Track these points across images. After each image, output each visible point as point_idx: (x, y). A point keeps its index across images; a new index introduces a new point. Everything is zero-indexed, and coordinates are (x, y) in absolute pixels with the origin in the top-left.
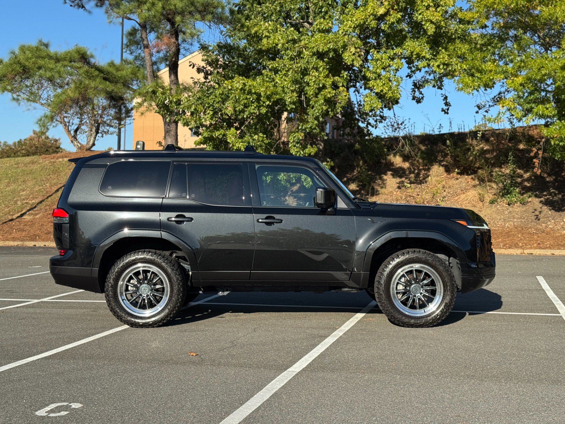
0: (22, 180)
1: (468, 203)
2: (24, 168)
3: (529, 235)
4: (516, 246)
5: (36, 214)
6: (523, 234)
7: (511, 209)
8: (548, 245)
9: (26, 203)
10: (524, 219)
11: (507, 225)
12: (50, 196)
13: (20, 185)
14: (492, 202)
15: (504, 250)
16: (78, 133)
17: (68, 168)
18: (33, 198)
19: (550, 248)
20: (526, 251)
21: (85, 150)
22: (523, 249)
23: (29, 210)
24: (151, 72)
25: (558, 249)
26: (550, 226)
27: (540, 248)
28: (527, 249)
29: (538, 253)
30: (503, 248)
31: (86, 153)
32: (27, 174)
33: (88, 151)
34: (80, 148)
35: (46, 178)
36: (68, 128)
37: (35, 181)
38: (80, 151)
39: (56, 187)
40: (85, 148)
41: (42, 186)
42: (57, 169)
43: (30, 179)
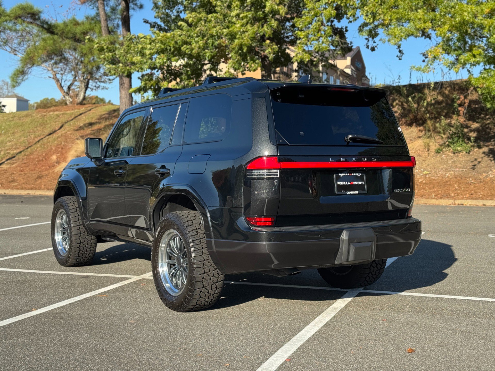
0: (11, 132)
1: (414, 153)
2: (18, 121)
3: (467, 184)
4: (448, 196)
5: (13, 164)
6: (460, 184)
7: (455, 159)
8: (481, 196)
9: (8, 153)
10: (466, 168)
11: (447, 175)
12: (30, 147)
13: (9, 136)
14: (438, 152)
15: (435, 200)
16: (71, 89)
17: (55, 121)
18: (16, 149)
19: (482, 198)
20: (458, 202)
21: (76, 104)
22: (455, 200)
23: (7, 160)
24: (105, 27)
25: (490, 200)
26: (490, 176)
27: (472, 199)
28: (458, 199)
29: (470, 203)
30: (434, 199)
31: (77, 107)
32: (18, 126)
33: (79, 105)
34: (71, 103)
35: (33, 130)
36: (61, 84)
37: (22, 133)
38: (71, 105)
39: (39, 138)
40: (76, 102)
41: (27, 137)
42: (45, 121)
43: (19, 131)
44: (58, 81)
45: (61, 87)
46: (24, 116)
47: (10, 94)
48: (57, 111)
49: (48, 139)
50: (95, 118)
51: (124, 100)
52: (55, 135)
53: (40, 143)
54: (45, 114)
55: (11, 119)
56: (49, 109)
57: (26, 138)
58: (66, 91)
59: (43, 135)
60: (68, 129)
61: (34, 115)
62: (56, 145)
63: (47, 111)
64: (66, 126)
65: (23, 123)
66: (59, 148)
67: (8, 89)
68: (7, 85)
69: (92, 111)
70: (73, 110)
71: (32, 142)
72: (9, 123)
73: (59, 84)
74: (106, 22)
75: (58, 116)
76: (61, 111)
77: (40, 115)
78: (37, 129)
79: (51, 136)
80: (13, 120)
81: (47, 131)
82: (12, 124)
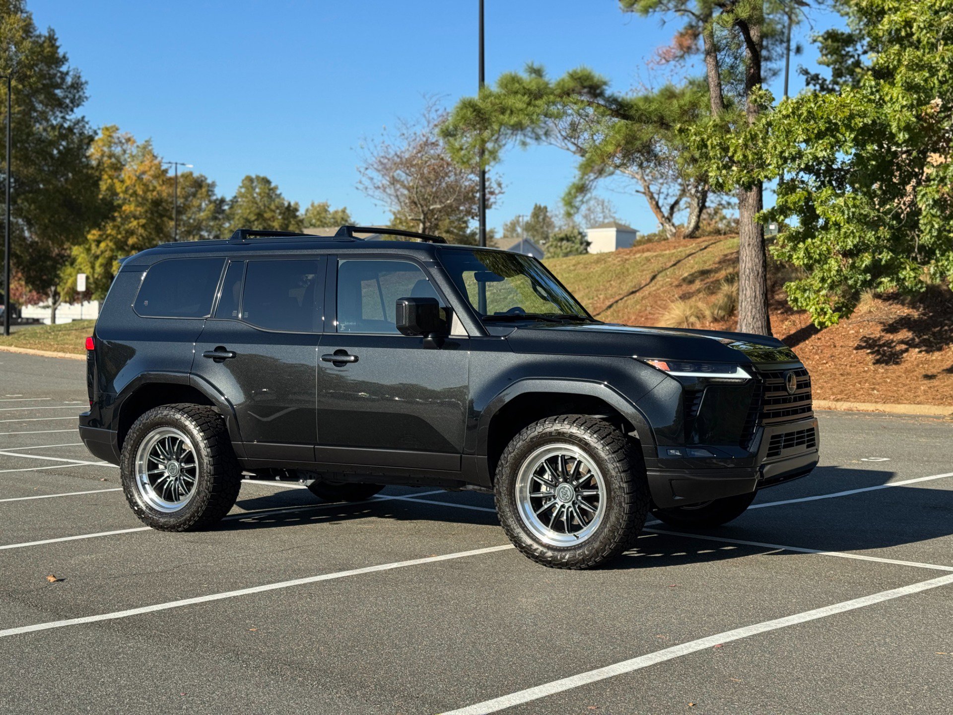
2: (582, 271)
16: (675, 210)
17: (642, 268)
21: (682, 237)
24: (716, 97)
31: (683, 242)
32: (581, 281)
33: (687, 239)
34: (674, 235)
35: (604, 286)
36: (657, 203)
37: (587, 291)
38: (674, 239)
39: (612, 300)
40: (682, 234)
41: (593, 298)
42: (624, 270)
43: (581, 289)
44: (652, 198)
45: (658, 207)
46: (594, 262)
47: (606, 221)
48: (648, 250)
49: (626, 301)
50: (711, 262)
51: (746, 229)
52: (638, 295)
53: (612, 309)
54: (627, 257)
55: (572, 268)
56: (635, 249)
57: (590, 301)
58: (666, 215)
59: (620, 294)
60: (661, 283)
61: (610, 259)
62: (637, 312)
63: (631, 251)
64: (659, 278)
65: (589, 274)
66: (642, 317)
67: (603, 212)
68: (603, 205)
69: (709, 249)
70: (675, 247)
71: (600, 307)
72: (567, 275)
73: (654, 203)
74: (718, 88)
75: (648, 260)
76: (655, 252)
77: (619, 259)
78: (611, 285)
79: (631, 296)
80: (575, 270)
81: (626, 288)
82: (572, 276)
